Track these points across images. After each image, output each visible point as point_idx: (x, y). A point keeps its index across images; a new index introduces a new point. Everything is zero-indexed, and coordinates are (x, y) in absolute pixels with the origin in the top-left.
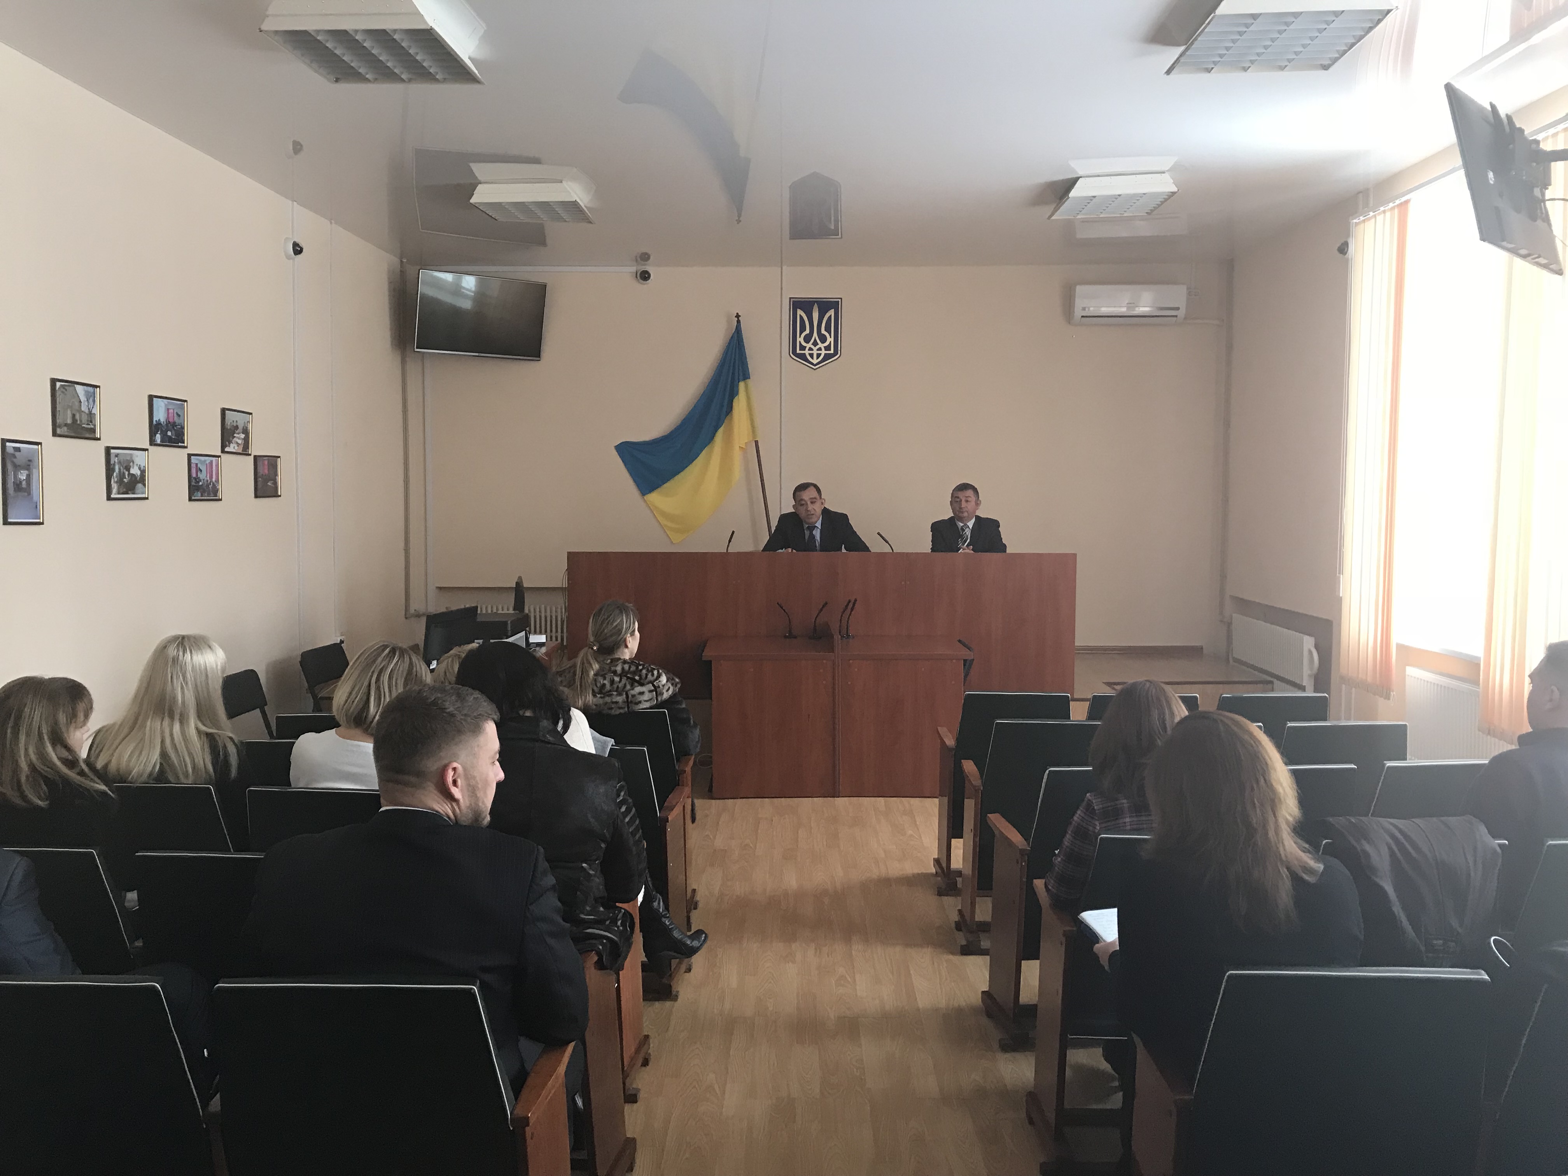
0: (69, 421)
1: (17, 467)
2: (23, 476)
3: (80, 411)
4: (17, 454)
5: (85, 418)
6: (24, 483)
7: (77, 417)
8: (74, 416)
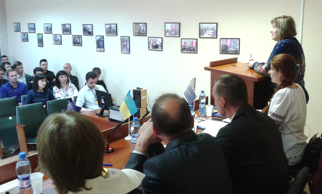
0: (138, 32)
1: (124, 42)
2: (125, 43)
3: (141, 29)
4: (124, 39)
5: (142, 31)
6: (126, 45)
7: (140, 31)
8: (139, 31)
